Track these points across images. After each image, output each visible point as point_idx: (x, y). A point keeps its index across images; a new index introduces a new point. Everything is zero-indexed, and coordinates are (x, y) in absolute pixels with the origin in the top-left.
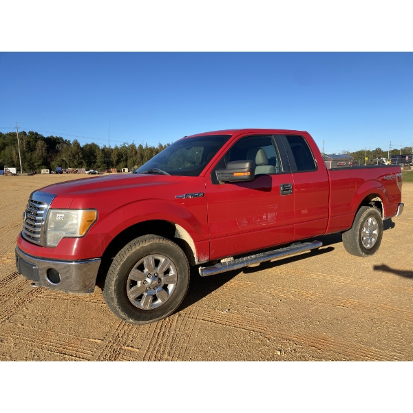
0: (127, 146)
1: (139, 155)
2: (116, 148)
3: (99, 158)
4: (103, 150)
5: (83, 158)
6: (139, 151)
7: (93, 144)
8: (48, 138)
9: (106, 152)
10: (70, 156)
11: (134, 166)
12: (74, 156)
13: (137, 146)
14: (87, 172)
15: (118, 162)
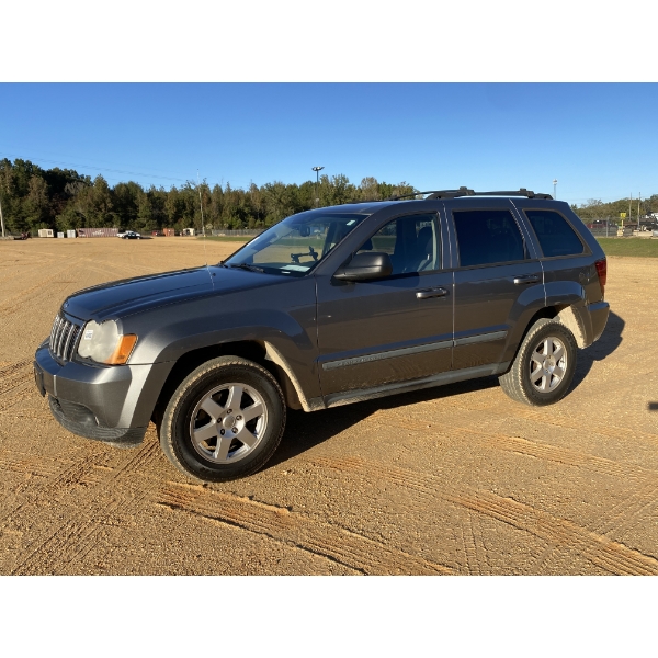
0: (193, 187)
1: (214, 204)
2: (174, 191)
3: (143, 209)
4: (150, 195)
5: (114, 209)
6: (214, 198)
7: (132, 184)
8: (50, 172)
9: (156, 199)
10: (90, 205)
11: (205, 223)
12: (97, 205)
13: (212, 188)
14: (121, 235)
15: (177, 217)
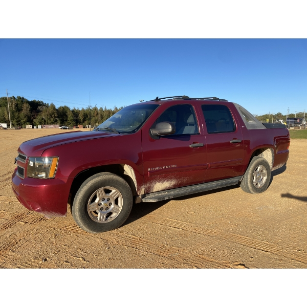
0: (91, 108)
1: (99, 115)
2: (83, 110)
3: (70, 117)
4: (73, 111)
5: (58, 117)
6: (99, 113)
7: (65, 107)
8: (32, 102)
9: (75, 113)
10: (48, 115)
11: (96, 123)
12: (51, 115)
13: (99, 108)
14: (60, 128)
15: (84, 120)
